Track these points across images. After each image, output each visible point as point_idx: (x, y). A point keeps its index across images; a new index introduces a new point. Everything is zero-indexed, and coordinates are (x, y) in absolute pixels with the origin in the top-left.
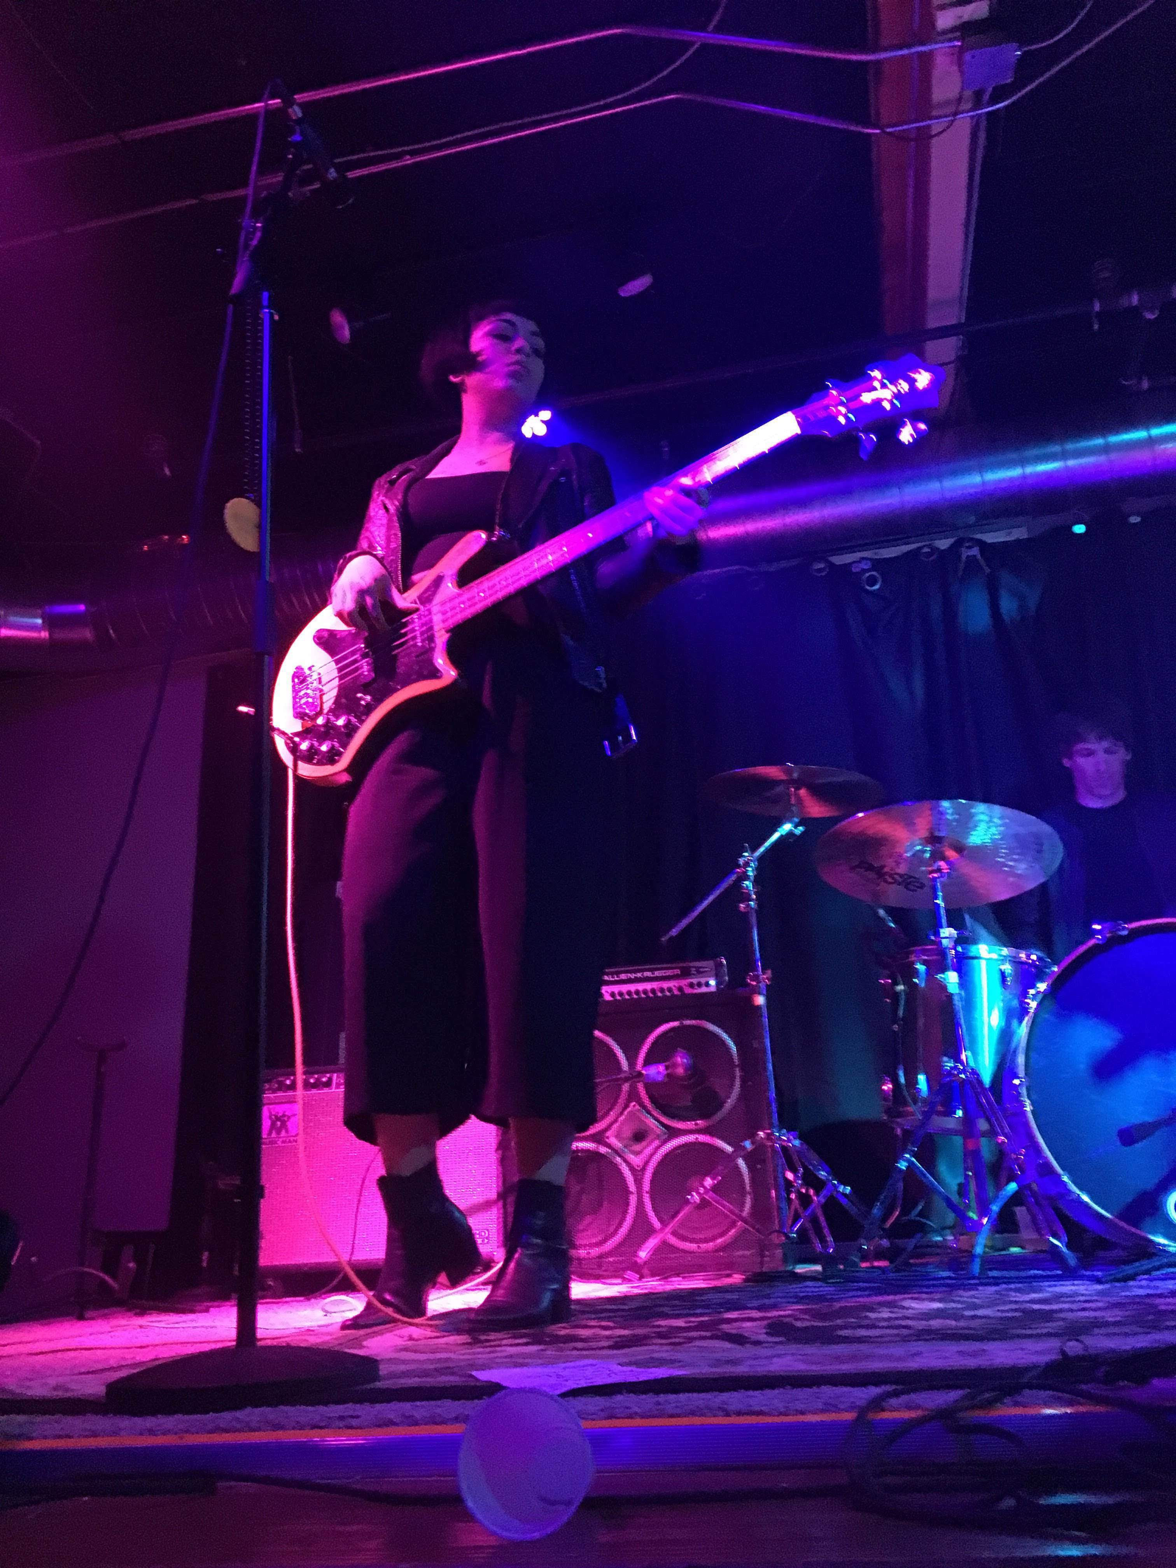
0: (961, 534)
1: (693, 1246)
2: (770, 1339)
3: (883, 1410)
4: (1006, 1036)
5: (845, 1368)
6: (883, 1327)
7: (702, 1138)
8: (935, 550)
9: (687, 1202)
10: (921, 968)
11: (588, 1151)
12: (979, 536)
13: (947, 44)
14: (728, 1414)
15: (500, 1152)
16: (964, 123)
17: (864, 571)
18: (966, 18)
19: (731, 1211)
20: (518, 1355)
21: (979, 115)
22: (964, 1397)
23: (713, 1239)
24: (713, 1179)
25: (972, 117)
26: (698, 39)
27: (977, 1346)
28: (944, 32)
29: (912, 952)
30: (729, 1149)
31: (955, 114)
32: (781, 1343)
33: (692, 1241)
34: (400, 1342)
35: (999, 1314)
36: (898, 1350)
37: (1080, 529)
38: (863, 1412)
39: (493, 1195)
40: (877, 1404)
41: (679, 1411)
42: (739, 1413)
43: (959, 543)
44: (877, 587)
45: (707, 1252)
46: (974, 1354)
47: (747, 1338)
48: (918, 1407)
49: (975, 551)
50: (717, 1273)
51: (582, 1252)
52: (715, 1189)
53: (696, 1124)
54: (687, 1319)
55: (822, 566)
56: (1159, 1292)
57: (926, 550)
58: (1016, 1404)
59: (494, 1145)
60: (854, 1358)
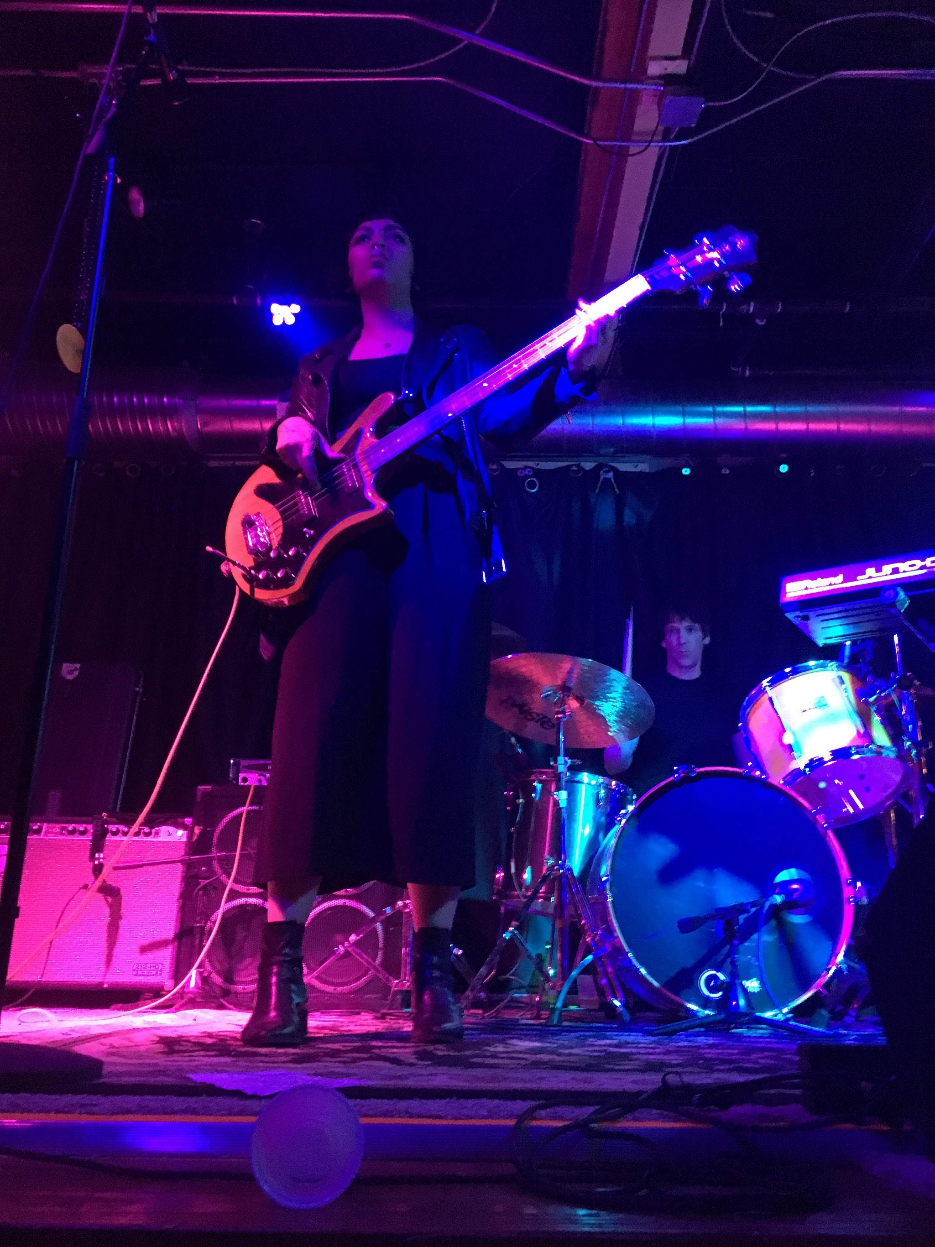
0: (601, 460)
1: (330, 989)
2: (420, 1062)
3: (535, 1119)
4: (593, 844)
5: (491, 1086)
6: (502, 1058)
7: (349, 903)
8: (580, 468)
9: (334, 952)
10: (538, 786)
11: (255, 905)
12: (615, 465)
13: (653, 87)
14: (411, 1116)
15: (181, 901)
16: (654, 150)
17: (527, 477)
18: (669, 71)
19: (367, 961)
20: (218, 1064)
21: (666, 146)
22: (595, 1112)
23: (347, 984)
24: (357, 935)
25: (661, 147)
26: (466, 38)
27: (585, 1075)
28: (653, 78)
29: (535, 773)
30: (371, 914)
31: (650, 142)
32: (428, 1065)
33: (332, 984)
34: (103, 1048)
35: (587, 1053)
36: (526, 1075)
37: (686, 471)
38: (521, 1118)
39: (170, 935)
40: (530, 1114)
41: (371, 1112)
42: (420, 1116)
43: (599, 467)
44: (534, 490)
45: (341, 994)
46: (585, 1081)
47: (402, 1061)
48: (562, 1118)
49: (611, 475)
50: (349, 1011)
51: (240, 988)
52: (356, 943)
53: (347, 891)
54: (343, 1044)
55: (495, 467)
56: (697, 1044)
57: (575, 468)
58: (636, 1119)
59: (177, 895)
60: (493, 1079)
